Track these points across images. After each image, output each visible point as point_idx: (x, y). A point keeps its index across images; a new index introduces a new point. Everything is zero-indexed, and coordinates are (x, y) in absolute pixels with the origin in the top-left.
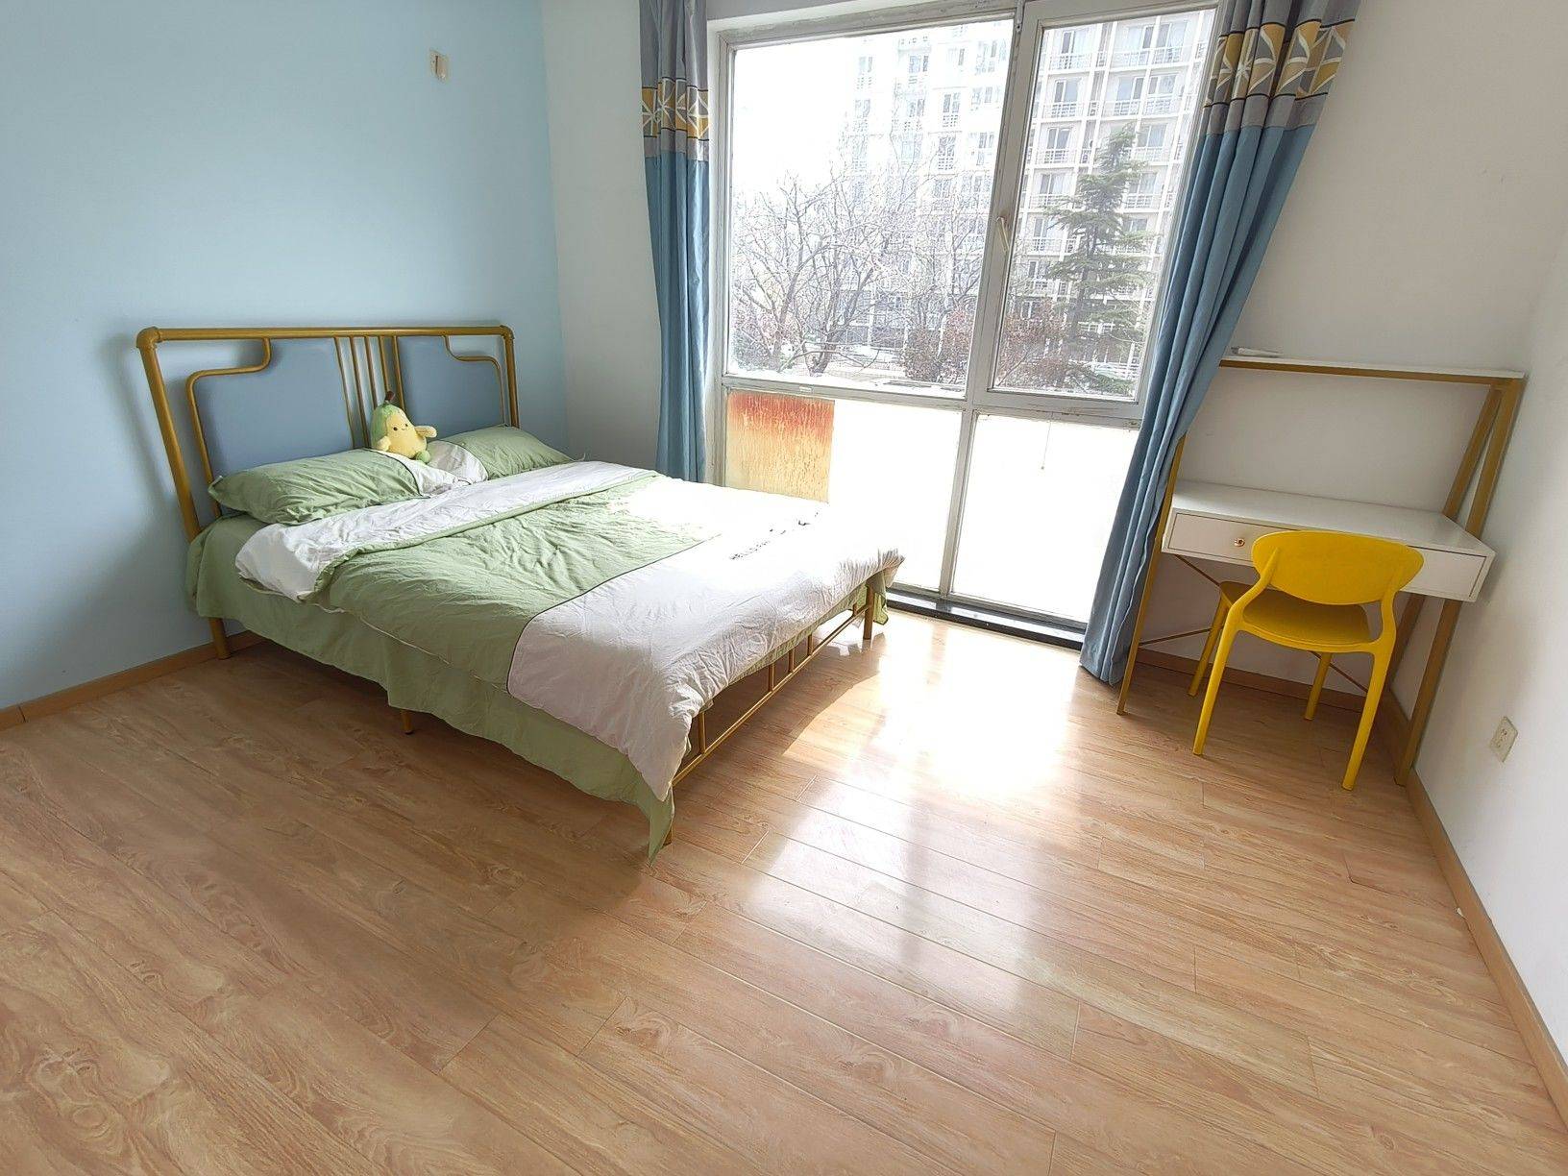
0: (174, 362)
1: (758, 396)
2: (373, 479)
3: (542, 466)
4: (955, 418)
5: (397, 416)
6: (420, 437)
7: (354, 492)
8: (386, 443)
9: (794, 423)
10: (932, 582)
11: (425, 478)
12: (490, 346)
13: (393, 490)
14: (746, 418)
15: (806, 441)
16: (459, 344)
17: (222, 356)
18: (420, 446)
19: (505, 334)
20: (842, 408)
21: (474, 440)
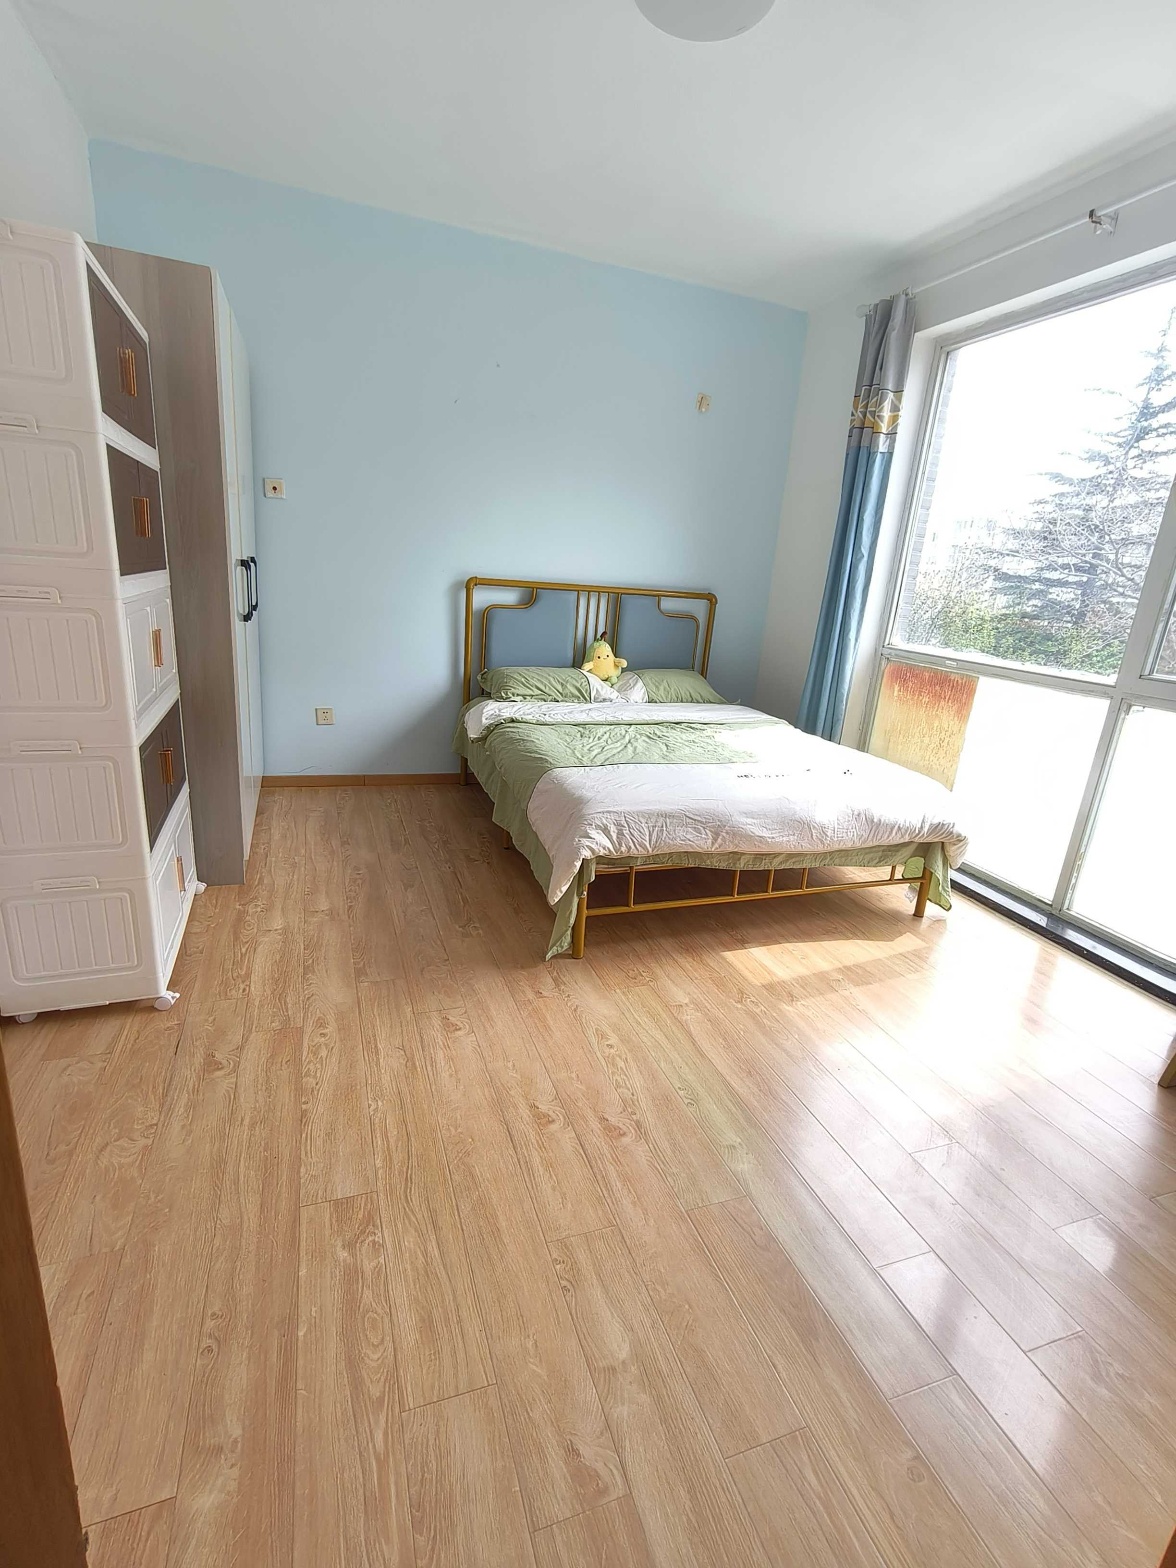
0: (482, 598)
1: (911, 668)
2: (562, 685)
3: (698, 702)
4: (1101, 706)
5: (605, 649)
6: (616, 666)
7: (547, 691)
8: (588, 666)
9: (938, 697)
10: (1046, 893)
11: (597, 690)
12: (699, 608)
13: (573, 696)
14: (897, 688)
15: (946, 717)
16: (668, 604)
17: (509, 597)
18: (614, 673)
19: (711, 599)
20: (985, 685)
21: (651, 675)
